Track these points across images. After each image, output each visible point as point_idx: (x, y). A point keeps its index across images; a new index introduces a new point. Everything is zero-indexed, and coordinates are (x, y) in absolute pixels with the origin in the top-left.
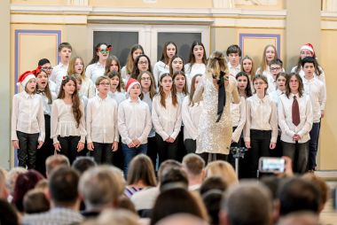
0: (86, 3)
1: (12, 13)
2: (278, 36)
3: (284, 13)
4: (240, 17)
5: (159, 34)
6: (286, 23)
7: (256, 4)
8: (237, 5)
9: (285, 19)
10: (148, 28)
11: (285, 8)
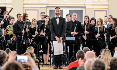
0: (46, 1)
1: (24, 4)
2: (106, 11)
3: (108, 4)
4: (94, 5)
5: (70, 10)
6: (108, 7)
7: (99, 1)
8: (93, 1)
9: (108, 5)
10: (66, 9)
11: (108, 2)
